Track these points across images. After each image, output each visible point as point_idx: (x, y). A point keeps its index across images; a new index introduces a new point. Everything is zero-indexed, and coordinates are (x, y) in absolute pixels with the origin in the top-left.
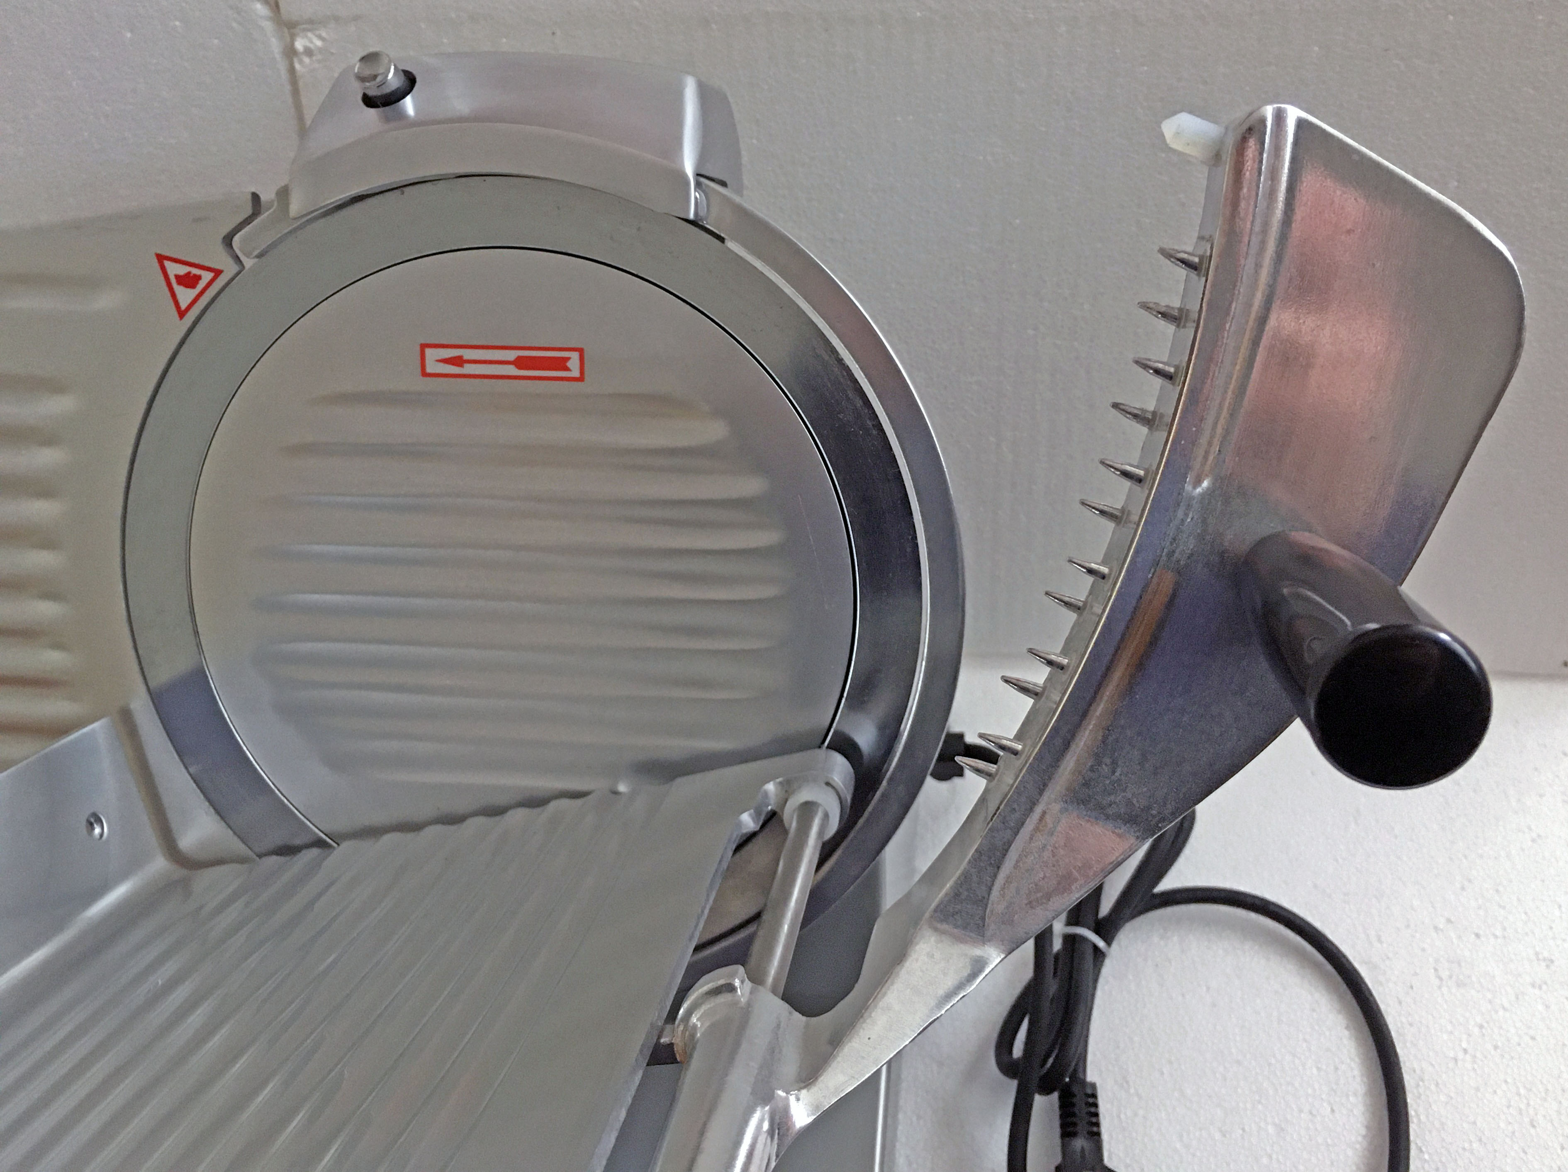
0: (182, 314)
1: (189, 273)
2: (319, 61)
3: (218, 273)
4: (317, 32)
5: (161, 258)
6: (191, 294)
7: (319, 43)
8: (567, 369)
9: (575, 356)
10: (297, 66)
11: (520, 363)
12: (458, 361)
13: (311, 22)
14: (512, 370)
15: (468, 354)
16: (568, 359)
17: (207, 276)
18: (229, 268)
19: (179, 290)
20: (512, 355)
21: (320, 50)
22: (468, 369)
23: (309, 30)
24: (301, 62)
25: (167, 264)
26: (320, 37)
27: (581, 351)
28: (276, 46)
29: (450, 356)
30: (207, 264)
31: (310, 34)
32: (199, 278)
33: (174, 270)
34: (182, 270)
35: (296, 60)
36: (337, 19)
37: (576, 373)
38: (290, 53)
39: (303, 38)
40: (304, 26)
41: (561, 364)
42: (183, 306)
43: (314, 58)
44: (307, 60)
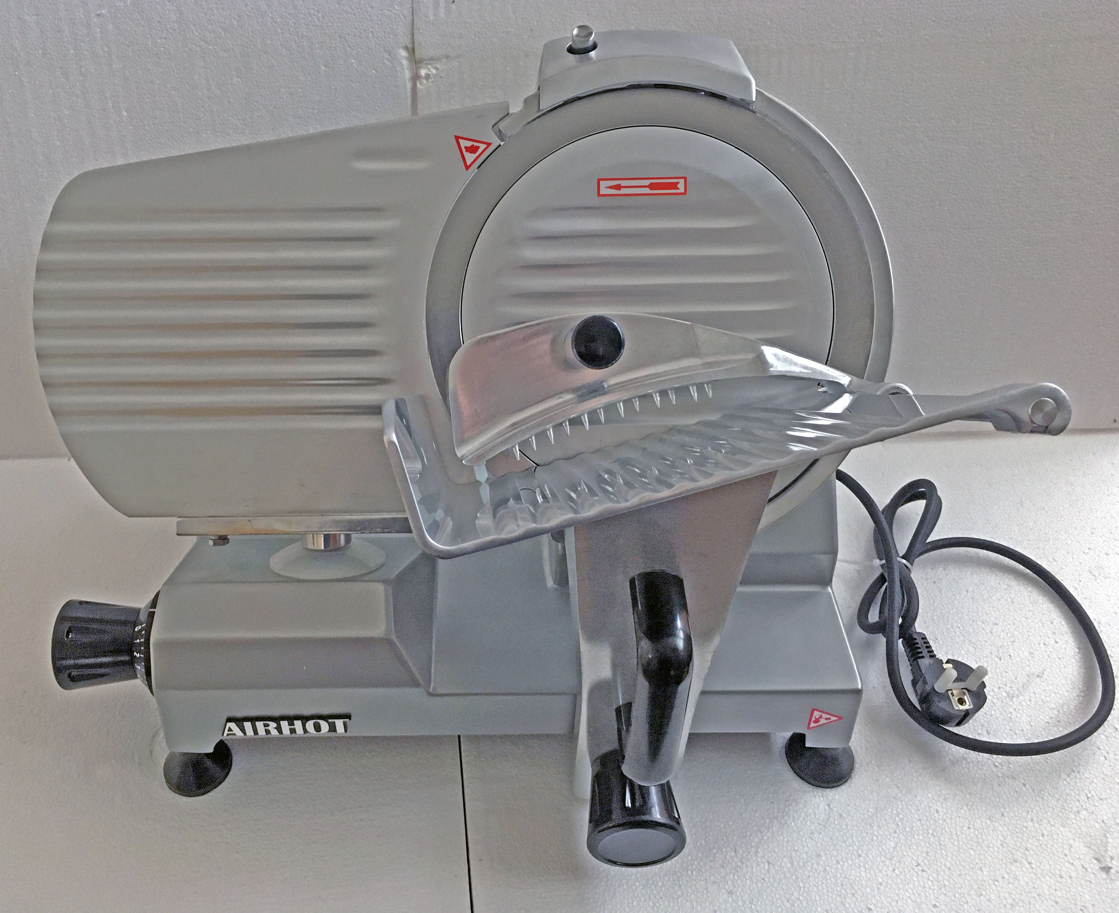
0: (467, 167)
1: (473, 145)
2: (433, 82)
3: (489, 145)
4: (434, 65)
5: (457, 138)
6: (474, 156)
7: (434, 71)
8: (678, 189)
9: (682, 181)
10: (419, 86)
11: (651, 186)
12: (618, 187)
13: (432, 59)
14: (647, 191)
15: (623, 183)
16: (678, 183)
17: (482, 147)
18: (496, 141)
19: (467, 155)
20: (647, 182)
21: (434, 75)
22: (623, 191)
23: (429, 64)
24: (421, 84)
25: (460, 140)
26: (437, 69)
27: (685, 179)
28: (408, 74)
29: (615, 184)
30: (483, 140)
31: (429, 66)
32: (478, 147)
33: (464, 143)
34: (469, 144)
35: (418, 82)
36: (447, 57)
37: (682, 190)
38: (415, 78)
39: (425, 69)
40: (427, 62)
41: (675, 186)
42: (468, 164)
43: (430, 80)
44: (425, 81)
